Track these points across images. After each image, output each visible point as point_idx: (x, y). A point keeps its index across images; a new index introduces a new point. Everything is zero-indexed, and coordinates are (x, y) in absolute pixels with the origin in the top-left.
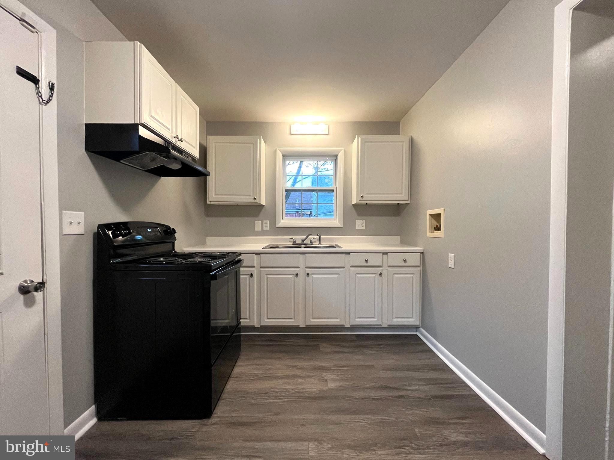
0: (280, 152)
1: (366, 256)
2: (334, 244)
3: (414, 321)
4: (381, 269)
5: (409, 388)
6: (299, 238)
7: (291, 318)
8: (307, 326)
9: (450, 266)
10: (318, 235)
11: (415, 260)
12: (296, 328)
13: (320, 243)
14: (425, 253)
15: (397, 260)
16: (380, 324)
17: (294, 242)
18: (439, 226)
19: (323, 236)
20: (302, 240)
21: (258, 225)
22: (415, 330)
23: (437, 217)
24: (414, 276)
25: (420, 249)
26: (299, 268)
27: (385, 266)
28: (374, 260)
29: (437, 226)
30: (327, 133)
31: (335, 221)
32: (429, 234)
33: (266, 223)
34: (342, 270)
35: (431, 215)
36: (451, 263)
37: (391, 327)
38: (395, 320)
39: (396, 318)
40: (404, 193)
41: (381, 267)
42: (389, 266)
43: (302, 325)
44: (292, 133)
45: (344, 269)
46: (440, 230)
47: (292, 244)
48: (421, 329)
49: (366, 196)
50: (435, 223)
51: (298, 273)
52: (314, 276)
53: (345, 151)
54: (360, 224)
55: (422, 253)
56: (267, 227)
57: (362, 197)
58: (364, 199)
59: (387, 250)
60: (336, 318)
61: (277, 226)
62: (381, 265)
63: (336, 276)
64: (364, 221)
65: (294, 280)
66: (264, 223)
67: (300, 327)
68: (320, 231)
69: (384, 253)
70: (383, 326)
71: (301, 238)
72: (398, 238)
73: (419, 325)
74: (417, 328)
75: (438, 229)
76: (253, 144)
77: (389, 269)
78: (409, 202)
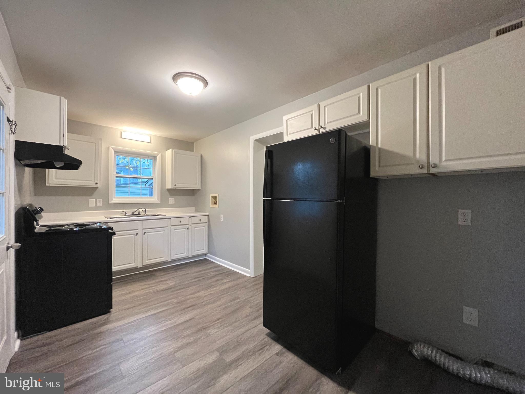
0: (112, 149)
1: (180, 220)
2: (156, 213)
3: (205, 251)
4: (188, 225)
5: (207, 275)
6: (129, 211)
7: (133, 263)
8: (143, 266)
9: (221, 220)
10: (144, 208)
11: (205, 219)
12: (136, 269)
13: (145, 213)
14: (209, 216)
15: (196, 220)
16: (188, 256)
17: (126, 213)
18: (216, 202)
19: (148, 208)
20: (132, 212)
21: (92, 202)
22: (205, 256)
23: (215, 198)
24: (205, 227)
25: (207, 214)
26: (138, 230)
27: (190, 224)
28: (184, 221)
29: (215, 202)
30: (150, 142)
31: (155, 199)
32: (211, 206)
33: (100, 201)
34: (166, 229)
35: (212, 197)
36: (222, 219)
37: (193, 257)
38: (195, 252)
39: (196, 251)
40: (198, 184)
41: (188, 224)
42: (192, 224)
43: (140, 266)
44: (122, 137)
45: (167, 228)
46: (217, 204)
47: (124, 215)
48: (208, 254)
49: (178, 185)
50: (214, 201)
51: (138, 233)
52: (148, 234)
53: (162, 155)
54: (171, 200)
55: (208, 215)
56: (100, 204)
57: (175, 185)
58: (176, 186)
59: (191, 215)
60: (163, 257)
61: (110, 203)
62: (188, 223)
63: (163, 232)
64: (174, 199)
65: (135, 238)
66: (98, 201)
67: (139, 267)
68: (145, 205)
69: (189, 217)
70: (189, 257)
71: (131, 211)
72: (194, 208)
73: (207, 253)
74: (206, 254)
75: (216, 203)
76: (95, 143)
77: (192, 225)
78: (200, 189)
